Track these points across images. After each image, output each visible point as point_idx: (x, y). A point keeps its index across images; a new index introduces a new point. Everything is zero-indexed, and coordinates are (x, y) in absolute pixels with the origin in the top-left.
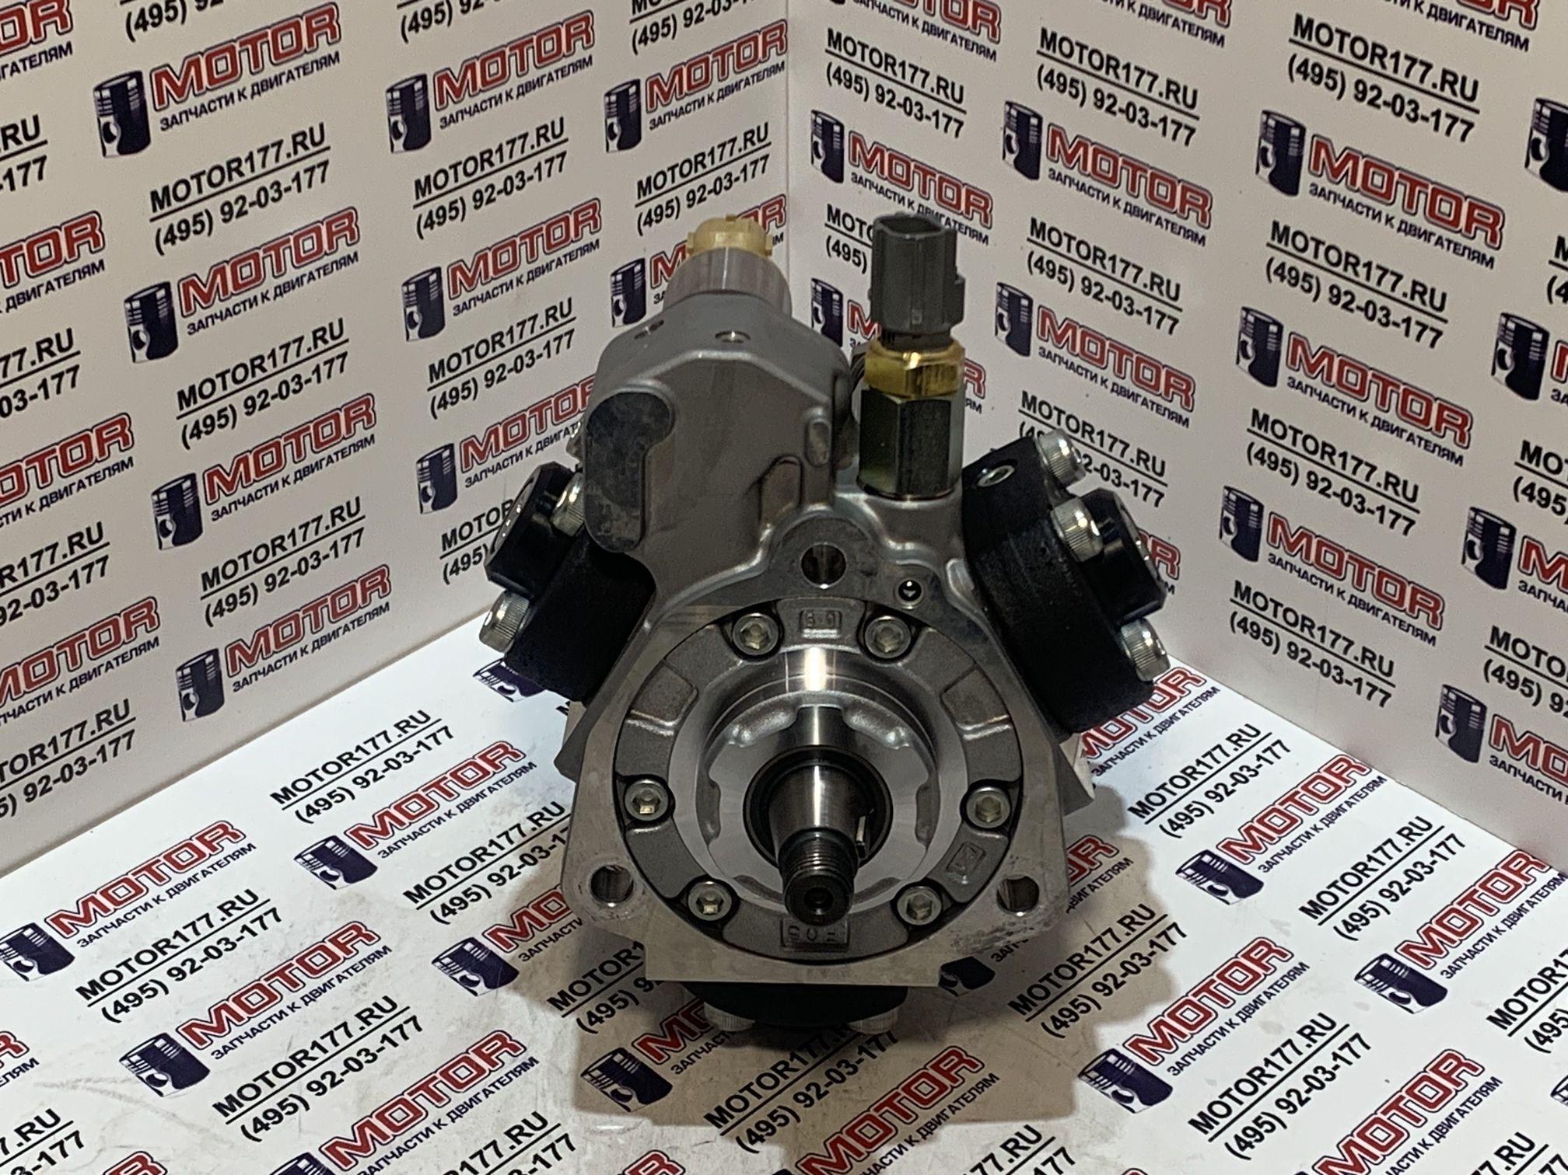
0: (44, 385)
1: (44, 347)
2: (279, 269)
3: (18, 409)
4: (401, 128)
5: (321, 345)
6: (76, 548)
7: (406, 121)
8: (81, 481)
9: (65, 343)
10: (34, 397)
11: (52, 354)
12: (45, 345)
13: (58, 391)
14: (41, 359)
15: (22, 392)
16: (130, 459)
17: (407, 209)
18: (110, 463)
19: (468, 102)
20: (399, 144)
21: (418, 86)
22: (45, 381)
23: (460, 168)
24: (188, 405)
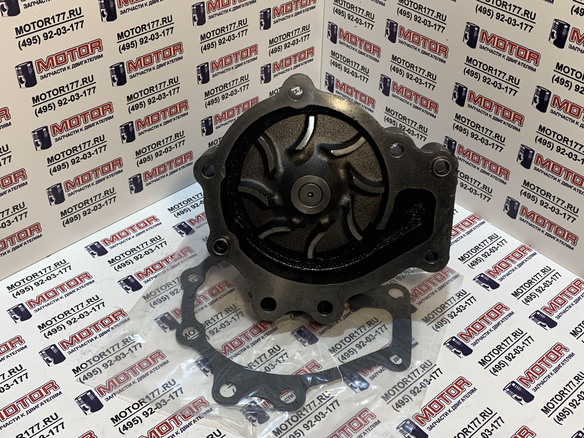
0: (85, 92)
1: (84, 80)
2: (158, 60)
3: (77, 99)
4: (196, 18)
5: (171, 84)
6: (96, 142)
7: (198, 16)
8: (97, 122)
9: (91, 80)
10: (82, 96)
11: (87, 83)
12: (85, 80)
13: (89, 94)
14: (84, 84)
15: (78, 94)
16: (112, 116)
17: (198, 44)
18: (106, 117)
19: (217, 12)
20: (196, 23)
21: (202, 5)
22: (85, 91)
23: (215, 32)
24: (130, 100)
